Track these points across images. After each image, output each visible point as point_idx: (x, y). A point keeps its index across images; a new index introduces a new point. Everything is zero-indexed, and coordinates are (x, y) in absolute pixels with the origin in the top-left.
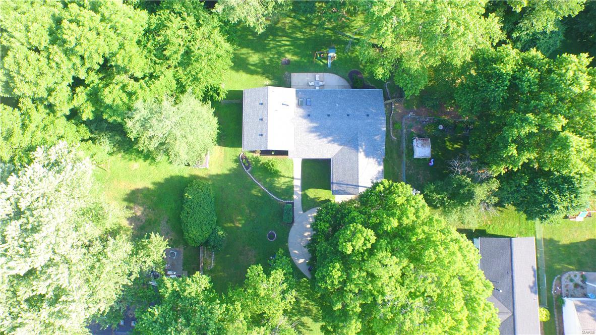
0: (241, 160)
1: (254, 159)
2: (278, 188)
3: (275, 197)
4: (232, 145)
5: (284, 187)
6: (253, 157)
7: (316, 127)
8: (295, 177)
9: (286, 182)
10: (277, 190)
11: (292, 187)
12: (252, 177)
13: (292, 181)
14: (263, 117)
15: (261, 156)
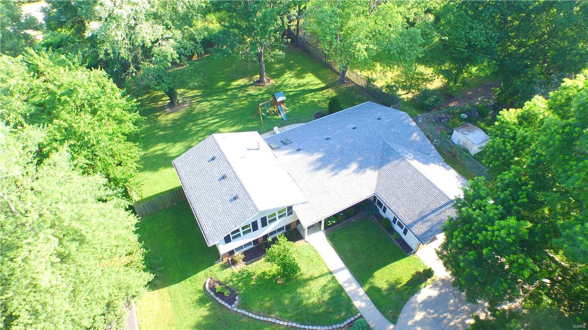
0: (212, 294)
1: (237, 276)
2: (315, 306)
5: (326, 297)
6: (233, 274)
8: (332, 270)
9: (324, 286)
10: (316, 311)
11: (341, 289)
12: (250, 315)
13: (334, 278)
14: (224, 173)
15: (249, 266)
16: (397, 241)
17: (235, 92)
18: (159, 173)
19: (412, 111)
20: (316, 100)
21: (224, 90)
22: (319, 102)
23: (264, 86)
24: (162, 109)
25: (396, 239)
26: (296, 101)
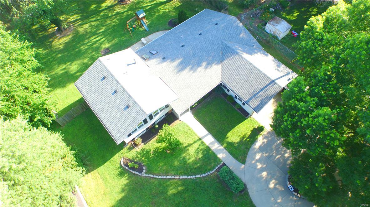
0: (127, 168)
1: (140, 154)
2: (195, 162)
3: (199, 176)
4: (104, 160)
5: (200, 156)
6: (137, 152)
7: (181, 63)
8: (200, 137)
9: (197, 149)
10: (196, 166)
11: (209, 149)
12: (155, 176)
13: (202, 142)
14: (115, 88)
15: (146, 145)
16: (239, 110)
17: (106, 12)
18: (66, 88)
19: (236, 10)
20: (167, 10)
21: (96, 12)
22: (169, 12)
23: (126, 4)
24: (53, 35)
25: (238, 109)
26: (153, 14)
